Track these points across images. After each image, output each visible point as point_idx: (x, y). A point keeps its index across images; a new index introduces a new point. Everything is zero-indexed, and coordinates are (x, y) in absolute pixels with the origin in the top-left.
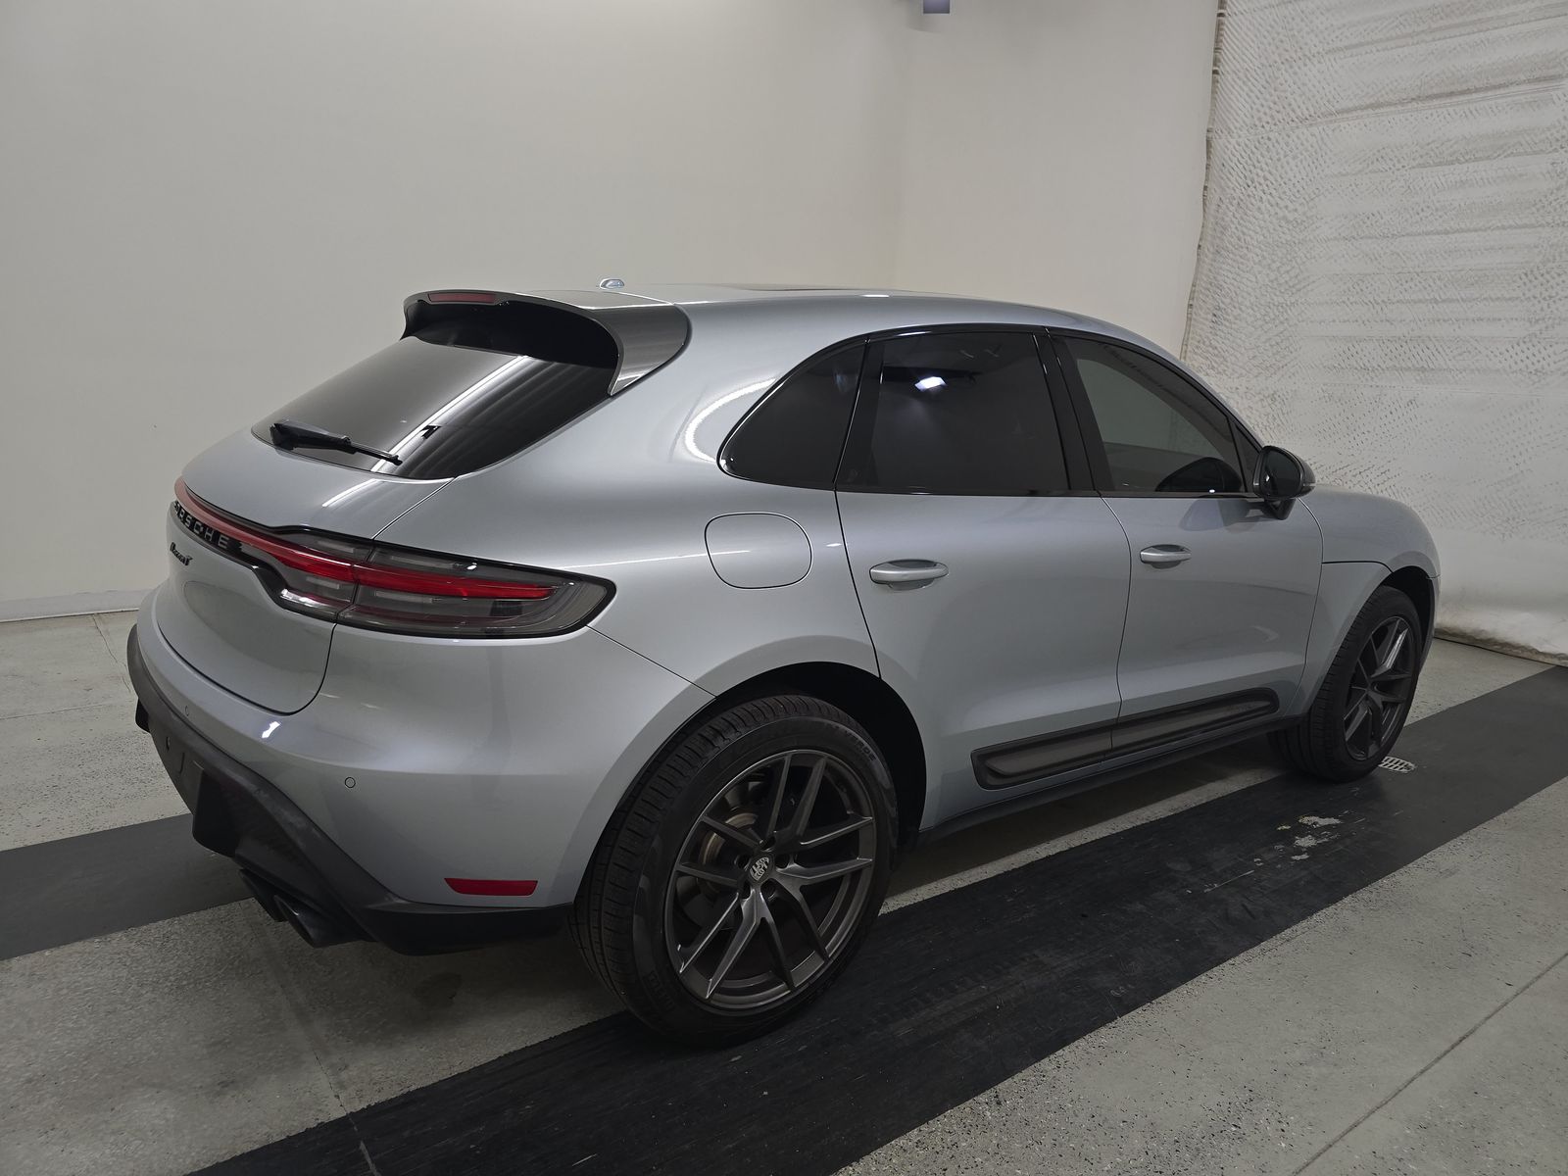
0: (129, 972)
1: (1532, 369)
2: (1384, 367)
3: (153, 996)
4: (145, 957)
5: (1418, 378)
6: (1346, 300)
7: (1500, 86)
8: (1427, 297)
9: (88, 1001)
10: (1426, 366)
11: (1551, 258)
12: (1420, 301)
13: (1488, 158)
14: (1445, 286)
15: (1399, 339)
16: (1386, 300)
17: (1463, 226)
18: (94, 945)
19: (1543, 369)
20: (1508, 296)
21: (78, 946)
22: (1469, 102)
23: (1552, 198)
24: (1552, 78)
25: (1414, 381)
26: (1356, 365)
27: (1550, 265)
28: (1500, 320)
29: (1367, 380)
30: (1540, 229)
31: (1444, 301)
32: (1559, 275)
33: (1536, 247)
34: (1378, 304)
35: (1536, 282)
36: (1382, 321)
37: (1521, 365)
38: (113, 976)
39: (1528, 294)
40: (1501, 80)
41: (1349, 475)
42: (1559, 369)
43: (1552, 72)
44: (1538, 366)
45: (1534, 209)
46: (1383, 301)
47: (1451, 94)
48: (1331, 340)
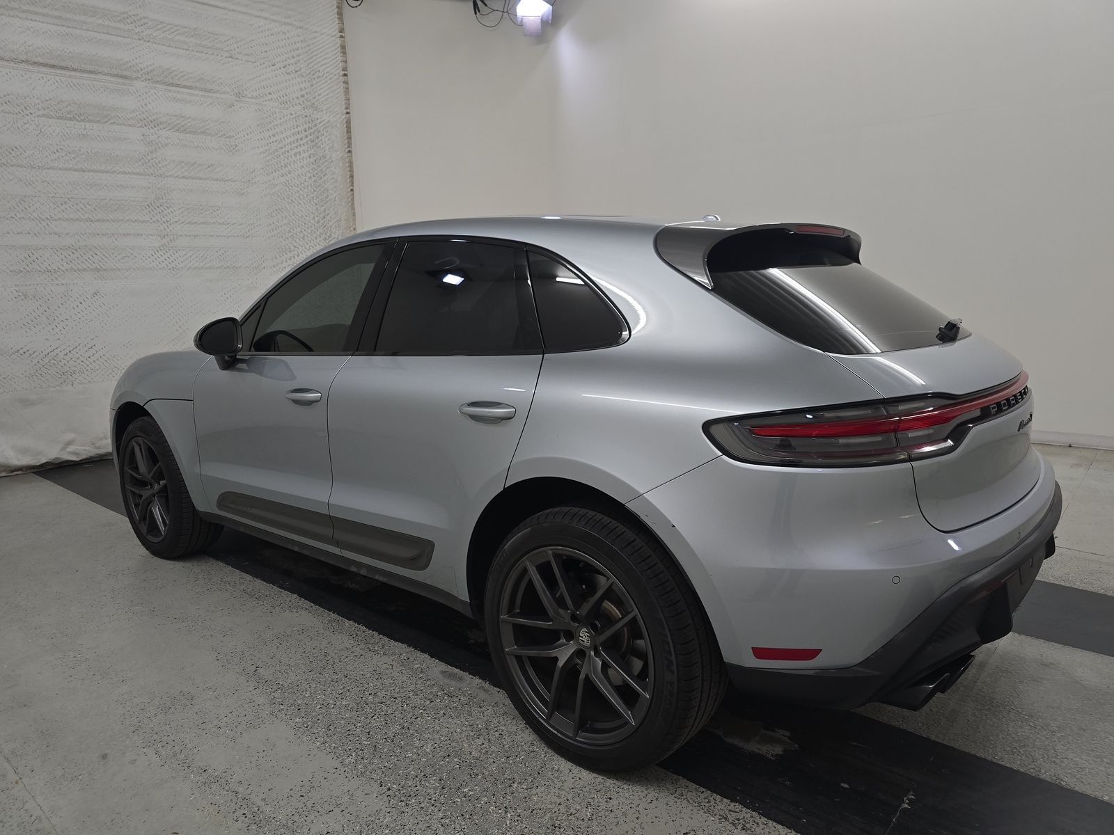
0: (1056, 745)
1: (170, 266)
2: (63, 269)
3: (1051, 722)
4: (1038, 748)
5: (96, 276)
6: (14, 216)
7: (91, 72)
8: (83, 217)
9: (1093, 744)
10: (99, 267)
11: (160, 197)
12: (78, 220)
13: (99, 121)
14: (95, 209)
15: (69, 247)
16: (49, 217)
17: (95, 168)
18: (1069, 782)
19: (176, 266)
20: (142, 219)
21: (1080, 788)
22: (70, 76)
23: (149, 158)
24: (125, 77)
25: (93, 278)
26: (39, 269)
27: (161, 201)
28: (142, 235)
29: (52, 280)
30: (147, 177)
31: (98, 221)
32: (168, 208)
33: (149, 188)
34: (43, 220)
35: (155, 211)
36: (51, 234)
37: (164, 265)
38: (1068, 749)
39: (154, 219)
40: (89, 68)
41: (61, 355)
42: (185, 266)
43: (125, 73)
44: (173, 265)
45: (140, 164)
46: (47, 218)
47: (53, 66)
48: (10, 249)
